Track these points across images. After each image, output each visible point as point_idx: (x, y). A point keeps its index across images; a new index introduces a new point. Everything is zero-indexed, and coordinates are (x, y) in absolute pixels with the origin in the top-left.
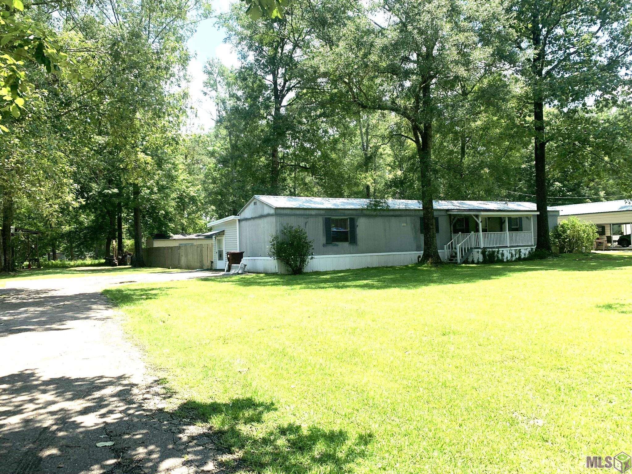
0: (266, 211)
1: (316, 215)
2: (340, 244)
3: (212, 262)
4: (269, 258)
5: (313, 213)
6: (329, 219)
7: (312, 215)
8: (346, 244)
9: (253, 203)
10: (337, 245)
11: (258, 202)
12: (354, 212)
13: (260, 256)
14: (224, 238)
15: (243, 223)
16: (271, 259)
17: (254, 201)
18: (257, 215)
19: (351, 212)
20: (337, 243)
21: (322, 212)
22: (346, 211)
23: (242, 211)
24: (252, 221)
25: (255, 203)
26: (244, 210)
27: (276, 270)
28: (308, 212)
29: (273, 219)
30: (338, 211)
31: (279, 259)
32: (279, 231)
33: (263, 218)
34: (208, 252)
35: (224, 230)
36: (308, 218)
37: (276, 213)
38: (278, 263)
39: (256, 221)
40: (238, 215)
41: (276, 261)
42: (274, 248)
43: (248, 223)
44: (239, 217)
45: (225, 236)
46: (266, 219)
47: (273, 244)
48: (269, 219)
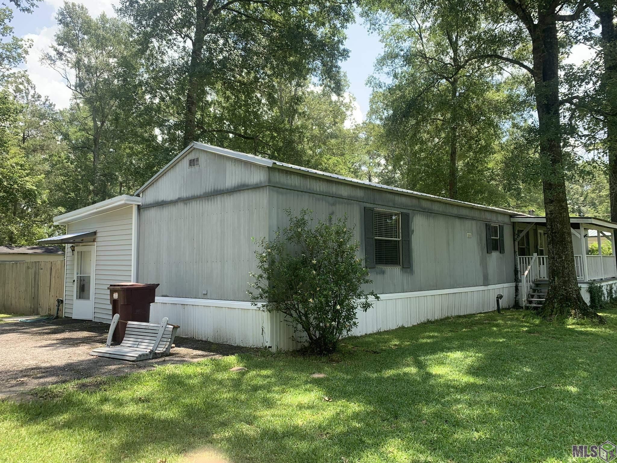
2: (388, 270)
3: (60, 302)
5: (345, 192)
6: (372, 210)
7: (341, 197)
9: (186, 162)
10: (383, 272)
11: (203, 159)
12: (408, 201)
14: (93, 249)
15: (152, 213)
16: (253, 307)
17: (192, 156)
18: (198, 192)
20: (383, 267)
21: (359, 193)
22: (397, 198)
23: (152, 184)
25: (192, 163)
26: (157, 180)
27: (267, 340)
28: (334, 189)
29: (263, 198)
30: (384, 195)
31: (278, 309)
32: (275, 229)
33: (219, 198)
34: (53, 280)
35: (95, 233)
36: (334, 204)
37: (270, 181)
38: (272, 318)
39: (195, 206)
40: (138, 195)
41: (266, 315)
42: (268, 278)
43: (166, 212)
44: (139, 201)
45: (99, 244)
46: (229, 201)
47: (266, 266)
48: (243, 198)
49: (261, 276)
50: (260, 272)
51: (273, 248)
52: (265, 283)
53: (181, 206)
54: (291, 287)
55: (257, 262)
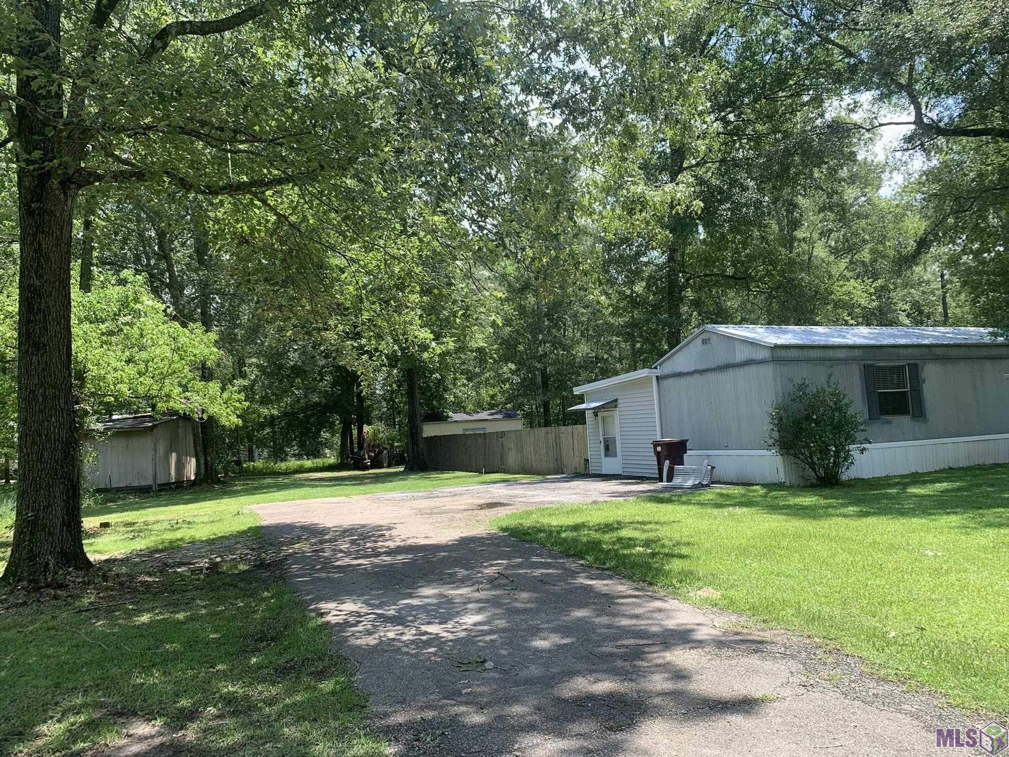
0: (742, 354)
1: (847, 361)
2: (897, 420)
3: (587, 461)
4: (765, 452)
5: (841, 354)
6: (872, 366)
7: (839, 359)
8: (905, 421)
9: (699, 341)
10: (890, 422)
11: (714, 339)
12: (916, 351)
13: (727, 448)
14: (616, 414)
15: (665, 383)
16: (769, 453)
17: (704, 336)
18: (712, 365)
19: (910, 351)
20: (889, 417)
21: (857, 353)
22: (901, 350)
23: (668, 359)
24: (697, 379)
25: (705, 342)
27: (782, 477)
28: (830, 354)
29: (768, 371)
30: (886, 349)
31: (788, 454)
32: (780, 394)
33: (731, 369)
34: (576, 442)
35: (616, 400)
36: (832, 367)
37: (773, 357)
38: (784, 462)
39: (710, 376)
40: (656, 368)
41: (779, 458)
42: (779, 431)
43: (683, 381)
44: (658, 372)
45: (621, 409)
46: (740, 372)
47: (776, 422)
48: (752, 370)
49: (772, 430)
50: (771, 426)
51: (780, 409)
52: (776, 435)
53: (697, 376)
54: (797, 436)
55: (769, 419)
